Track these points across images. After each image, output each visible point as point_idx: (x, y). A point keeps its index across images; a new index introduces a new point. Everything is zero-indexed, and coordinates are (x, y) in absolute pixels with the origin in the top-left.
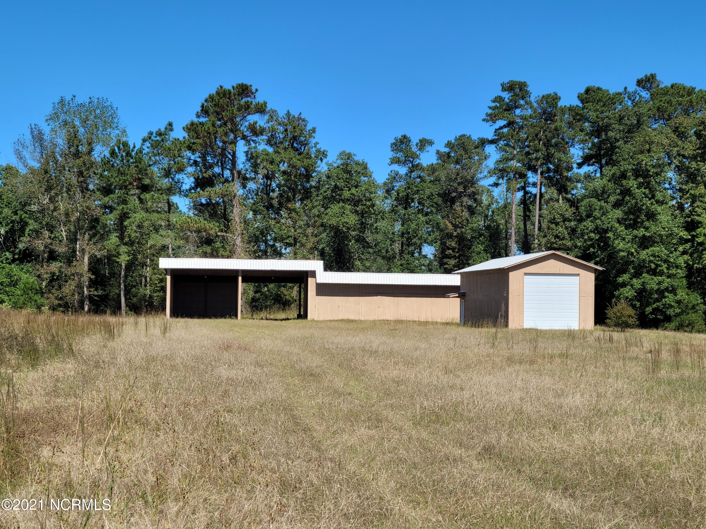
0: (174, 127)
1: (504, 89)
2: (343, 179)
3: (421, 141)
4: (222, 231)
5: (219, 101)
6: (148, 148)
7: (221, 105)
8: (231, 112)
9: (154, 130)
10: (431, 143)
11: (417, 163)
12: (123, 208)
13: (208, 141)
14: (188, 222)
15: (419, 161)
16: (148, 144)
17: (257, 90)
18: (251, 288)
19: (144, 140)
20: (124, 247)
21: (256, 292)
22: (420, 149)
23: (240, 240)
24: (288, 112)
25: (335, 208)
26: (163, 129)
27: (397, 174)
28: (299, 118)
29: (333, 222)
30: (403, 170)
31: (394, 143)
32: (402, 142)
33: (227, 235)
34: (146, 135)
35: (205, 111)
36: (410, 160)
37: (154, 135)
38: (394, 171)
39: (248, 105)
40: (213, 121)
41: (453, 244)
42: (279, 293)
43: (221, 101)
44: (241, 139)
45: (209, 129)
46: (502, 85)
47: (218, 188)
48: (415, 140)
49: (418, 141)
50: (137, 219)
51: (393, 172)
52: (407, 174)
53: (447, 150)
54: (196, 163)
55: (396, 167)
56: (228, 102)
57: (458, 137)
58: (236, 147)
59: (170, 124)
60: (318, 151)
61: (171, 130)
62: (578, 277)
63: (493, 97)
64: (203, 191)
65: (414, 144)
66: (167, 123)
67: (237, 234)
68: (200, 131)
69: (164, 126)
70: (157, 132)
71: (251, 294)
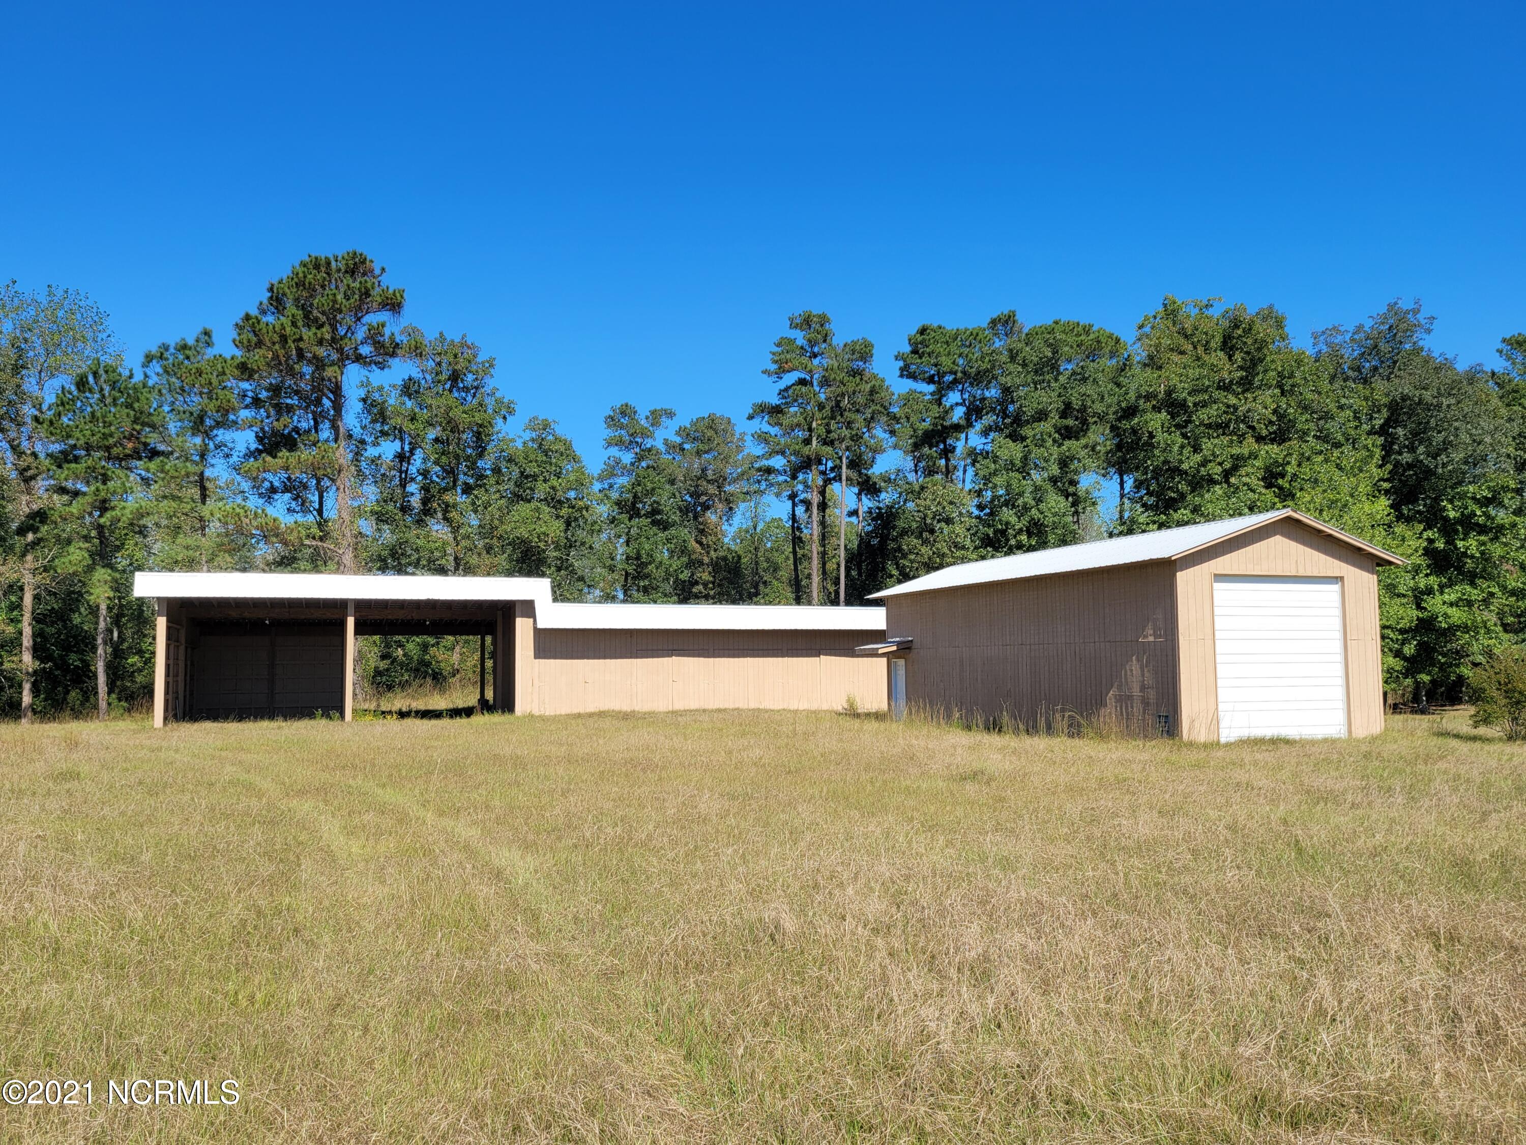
0: (215, 338)
1: (793, 326)
2: (536, 461)
3: (653, 412)
4: (314, 538)
5: (305, 277)
6: (158, 374)
7: (310, 283)
8: (330, 297)
9: (172, 341)
10: (670, 414)
11: (648, 446)
12: (98, 490)
13: (281, 352)
14: (238, 514)
15: (654, 443)
16: (156, 367)
17: (383, 269)
18: (373, 645)
19: (149, 358)
20: (103, 571)
21: (384, 657)
22: (652, 425)
23: (351, 555)
24: (441, 334)
25: (523, 509)
26: (191, 342)
27: (618, 462)
28: (464, 344)
29: (523, 532)
30: (627, 458)
31: (610, 417)
32: (623, 413)
33: (325, 545)
34: (154, 350)
35: (277, 301)
36: (637, 442)
37: (172, 350)
38: (614, 457)
39: (366, 288)
40: (293, 315)
41: (706, 576)
42: (427, 657)
43: (310, 276)
44: (353, 362)
45: (284, 328)
46: (791, 320)
47: (305, 454)
48: (643, 412)
49: (649, 414)
50: (127, 511)
51: (612, 459)
52: (632, 464)
53: (678, 440)
54: (257, 402)
55: (614, 451)
56: (324, 278)
57: (695, 420)
58: (342, 373)
59: (207, 333)
60: (499, 402)
61: (209, 344)
62: (1336, 588)
63: (776, 339)
64: (275, 457)
65: (643, 416)
66: (200, 329)
67: (345, 543)
68: (264, 330)
69: (195, 336)
70: (177, 344)
71: (374, 660)
